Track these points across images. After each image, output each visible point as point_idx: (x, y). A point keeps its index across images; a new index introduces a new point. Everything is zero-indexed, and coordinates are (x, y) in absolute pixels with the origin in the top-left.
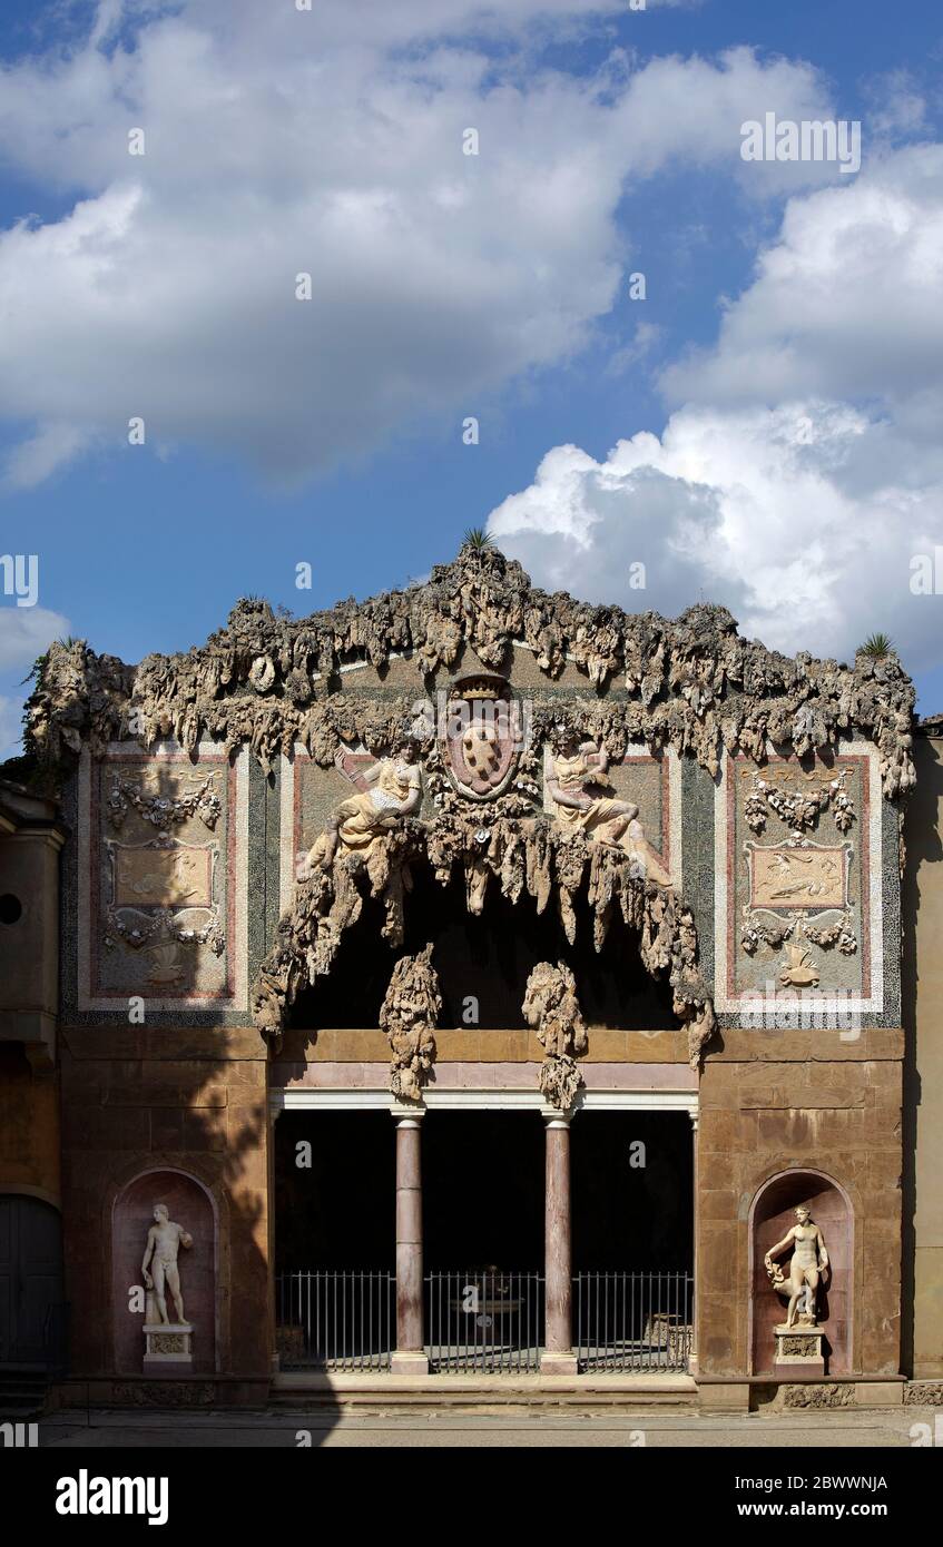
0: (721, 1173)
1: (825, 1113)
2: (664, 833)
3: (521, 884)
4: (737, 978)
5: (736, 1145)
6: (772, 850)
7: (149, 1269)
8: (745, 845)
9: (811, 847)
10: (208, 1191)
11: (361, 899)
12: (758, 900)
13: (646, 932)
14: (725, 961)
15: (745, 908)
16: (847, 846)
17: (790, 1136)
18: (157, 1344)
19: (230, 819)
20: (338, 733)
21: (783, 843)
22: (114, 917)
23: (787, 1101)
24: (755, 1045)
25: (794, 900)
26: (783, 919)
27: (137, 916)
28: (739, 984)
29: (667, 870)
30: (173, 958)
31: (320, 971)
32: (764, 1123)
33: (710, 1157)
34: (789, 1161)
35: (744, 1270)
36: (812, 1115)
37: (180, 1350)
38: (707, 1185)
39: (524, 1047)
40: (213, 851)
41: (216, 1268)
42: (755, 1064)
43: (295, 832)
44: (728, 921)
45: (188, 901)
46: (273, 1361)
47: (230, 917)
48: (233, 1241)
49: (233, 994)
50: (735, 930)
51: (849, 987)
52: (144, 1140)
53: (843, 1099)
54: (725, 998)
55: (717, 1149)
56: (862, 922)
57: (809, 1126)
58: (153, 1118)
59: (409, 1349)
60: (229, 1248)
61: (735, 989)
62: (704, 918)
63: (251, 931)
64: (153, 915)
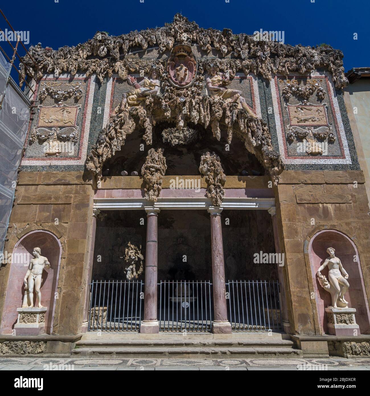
0: (294, 232)
1: (335, 205)
2: (253, 101)
3: (198, 117)
4: (289, 151)
5: (298, 219)
6: (296, 106)
8: (285, 105)
9: (310, 105)
10: (59, 241)
11: (135, 124)
12: (293, 123)
13: (250, 134)
14: (282, 145)
15: (288, 126)
16: (325, 105)
17: (322, 215)
18: (23, 318)
19: (87, 97)
20: (129, 70)
21: (299, 104)
22: (36, 131)
23: (317, 200)
24: (301, 177)
25: (307, 123)
26: (304, 130)
27: (45, 131)
28: (290, 153)
29: (255, 113)
31: (117, 150)
32: (309, 209)
34: (323, 226)
36: (330, 206)
37: (34, 321)
38: (288, 238)
40: (78, 108)
42: (301, 185)
43: (111, 102)
44: (282, 130)
45: (66, 125)
46: (83, 326)
47: (82, 131)
48: (68, 264)
49: (81, 158)
50: (285, 133)
51: (336, 154)
52: (33, 218)
53: (342, 199)
54: (285, 158)
55: (289, 220)
56: (336, 131)
57: (329, 210)
58: (39, 209)
59: (151, 319)
60: (65, 267)
61: (288, 155)
62: (272, 129)
63: (90, 135)
64: (51, 130)
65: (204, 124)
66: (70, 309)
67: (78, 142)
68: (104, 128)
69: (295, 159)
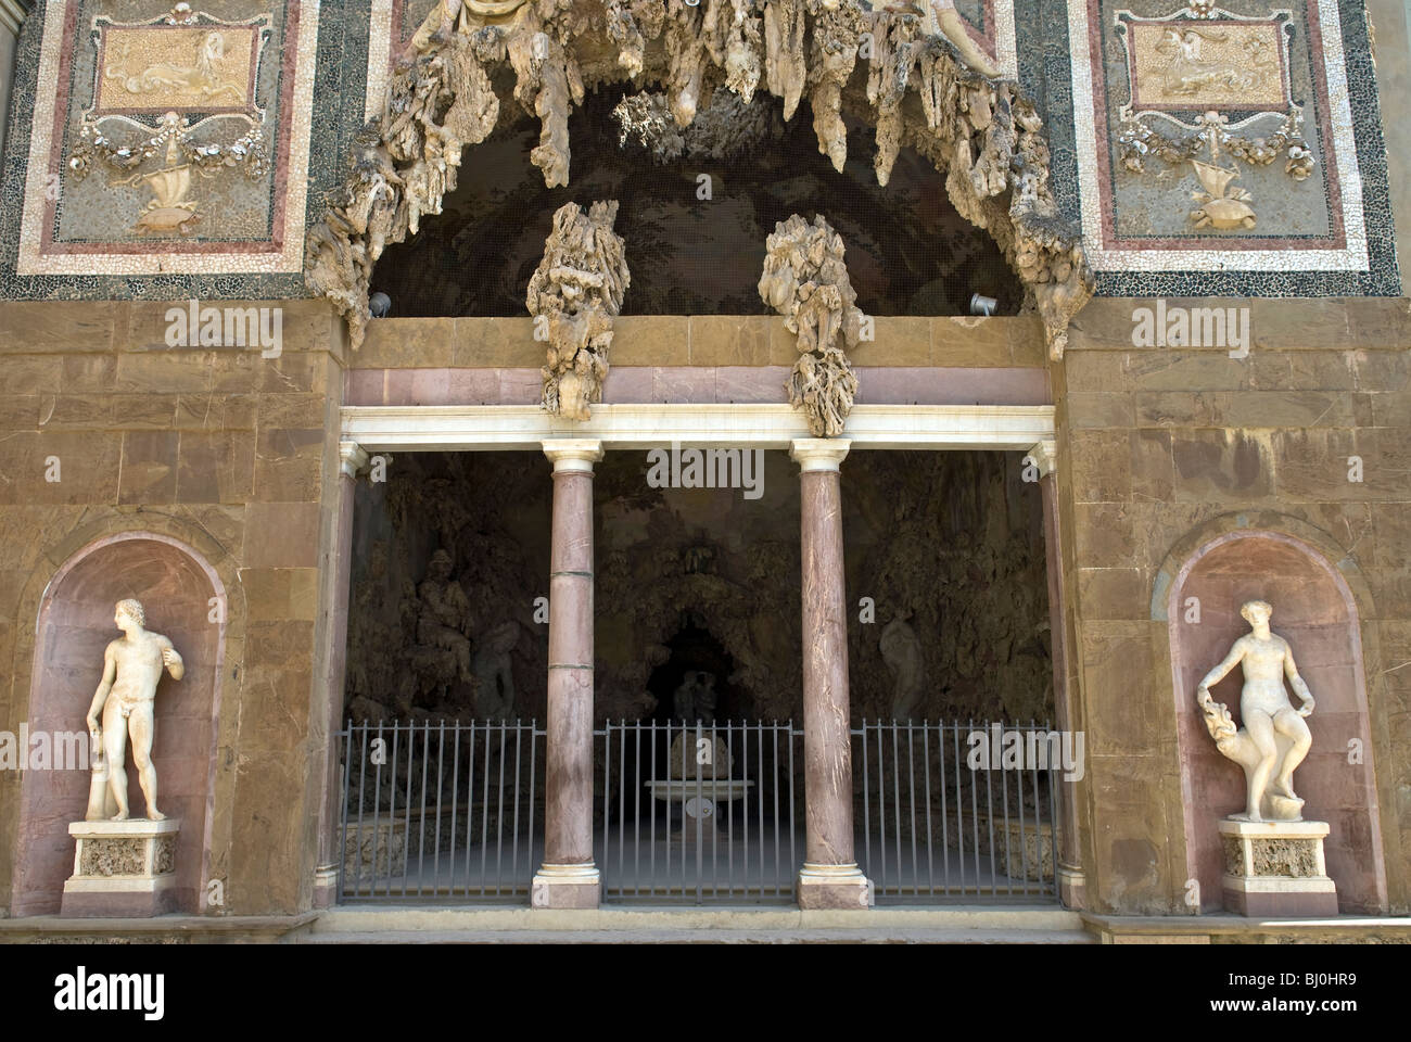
0: (1114, 539)
1: (1287, 437)
2: (984, 1)
3: (756, 74)
4: (1119, 216)
5: (1137, 490)
6: (1160, 23)
7: (100, 718)
8: (1117, 17)
9: (1222, 19)
10: (212, 574)
11: (497, 101)
12: (1144, 97)
13: (964, 147)
14: (1096, 190)
16: (1282, 18)
17: (1230, 472)
18: (95, 858)
21: (1177, 14)
22: (91, 129)
23: (1219, 414)
25: (1203, 98)
26: (1186, 126)
27: (130, 128)
28: (1122, 225)
29: (991, 55)
30: (183, 189)
31: (427, 210)
32: (1183, 452)
33: (1091, 509)
34: (1232, 514)
35: (1169, 713)
36: (1264, 438)
37: (137, 869)
38: (1095, 562)
39: (762, 341)
40: (261, 29)
41: (215, 713)
42: (1158, 355)
43: (395, 3)
44: (1098, 129)
45: (215, 104)
46: (320, 883)
47: (282, 127)
48: (251, 663)
49: (280, 245)
50: (1110, 141)
51: (1307, 230)
52: (107, 486)
53: (1317, 413)
54: (1101, 247)
55: (1103, 496)
56: (1319, 131)
57: (1262, 456)
58: (127, 449)
59: (570, 861)
60: (242, 674)
61: (1116, 234)
62: (1057, 128)
63: (315, 148)
64: (155, 126)
65: (779, 103)
66: (268, 825)
67: (268, 179)
68: (373, 120)
69: (1141, 248)
